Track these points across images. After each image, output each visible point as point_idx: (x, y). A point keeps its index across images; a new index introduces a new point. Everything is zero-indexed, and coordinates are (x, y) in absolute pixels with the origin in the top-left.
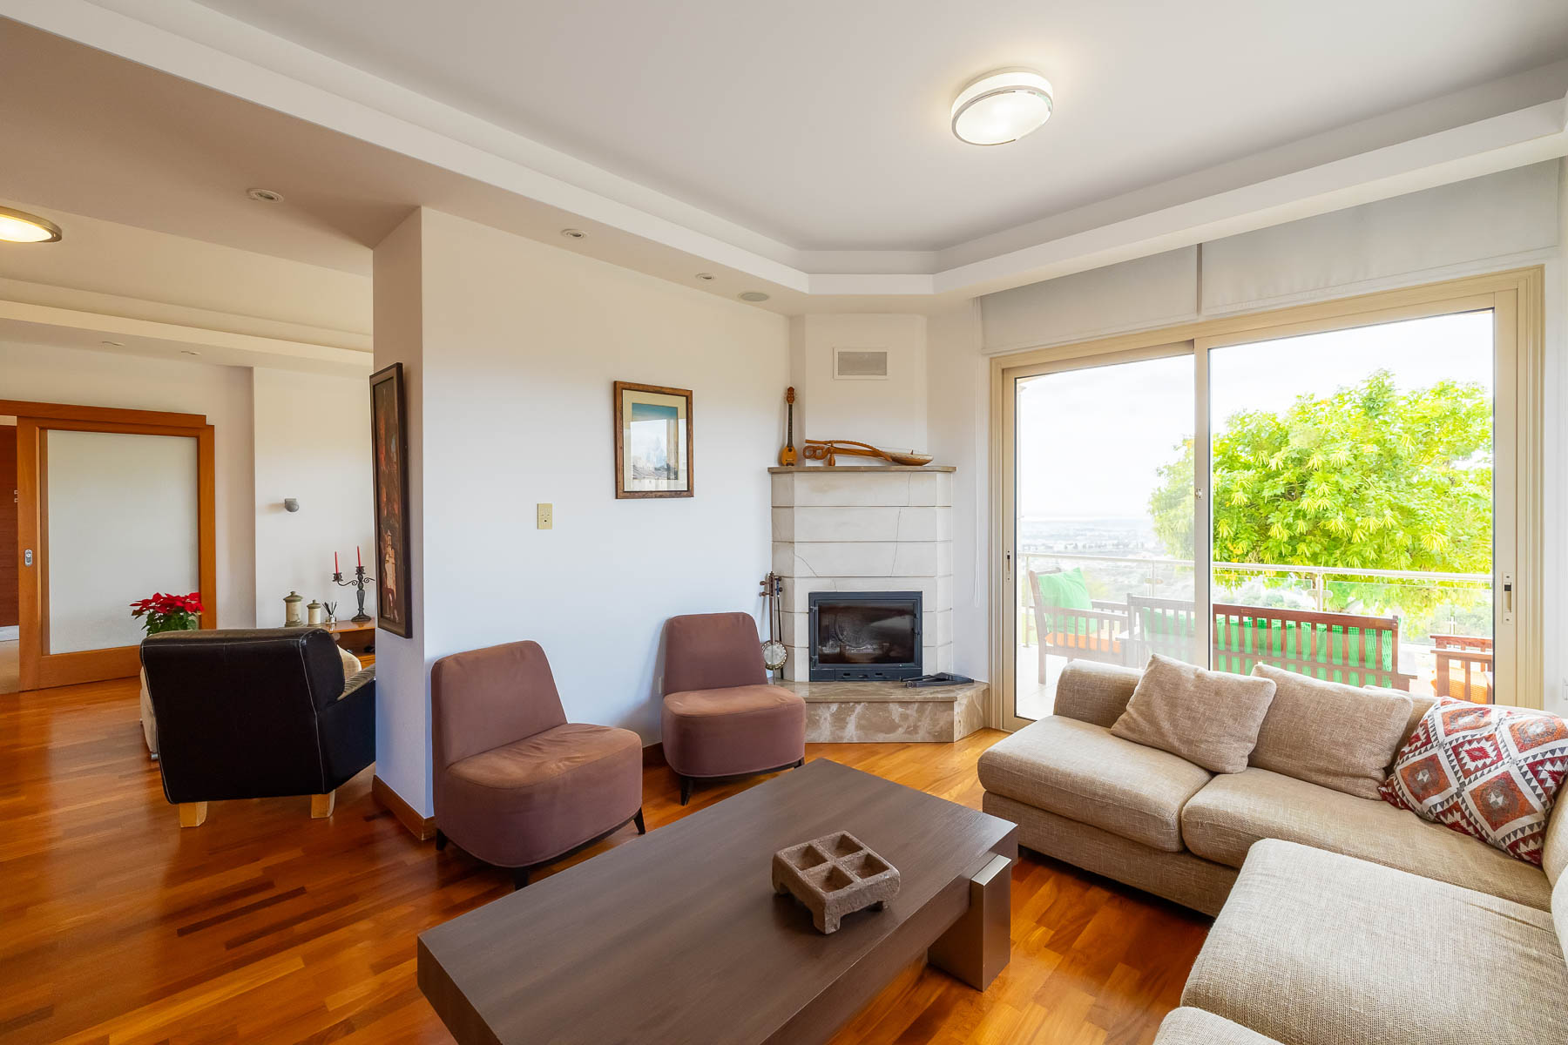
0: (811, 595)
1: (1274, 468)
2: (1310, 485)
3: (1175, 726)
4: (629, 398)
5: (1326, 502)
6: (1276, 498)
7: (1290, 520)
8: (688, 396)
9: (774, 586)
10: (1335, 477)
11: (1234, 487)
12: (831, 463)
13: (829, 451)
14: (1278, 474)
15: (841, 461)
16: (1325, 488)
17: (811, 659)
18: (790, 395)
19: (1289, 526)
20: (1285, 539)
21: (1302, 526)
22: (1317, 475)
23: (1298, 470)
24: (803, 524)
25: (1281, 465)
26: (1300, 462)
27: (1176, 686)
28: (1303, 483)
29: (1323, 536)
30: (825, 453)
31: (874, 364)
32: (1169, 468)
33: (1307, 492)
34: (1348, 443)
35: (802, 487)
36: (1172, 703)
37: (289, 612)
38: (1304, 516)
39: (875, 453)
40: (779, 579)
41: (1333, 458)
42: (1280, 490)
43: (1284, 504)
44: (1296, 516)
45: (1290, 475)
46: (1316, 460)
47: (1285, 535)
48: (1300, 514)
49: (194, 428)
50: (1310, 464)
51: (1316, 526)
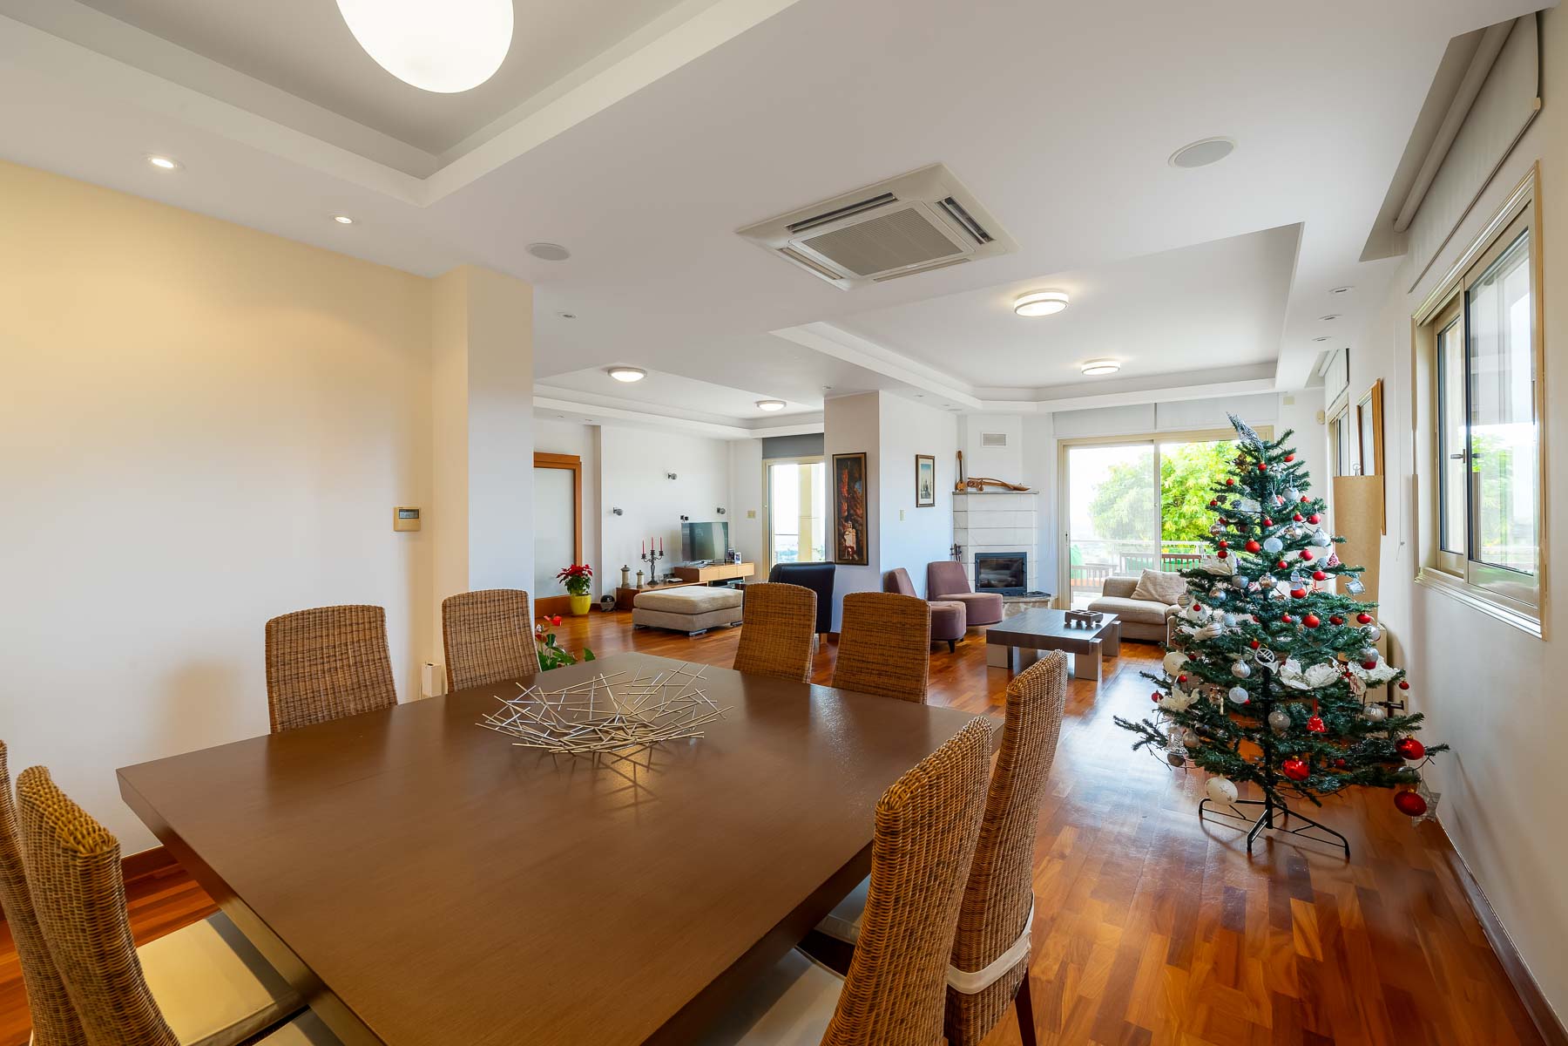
0: (976, 554)
1: (1167, 487)
2: (1188, 497)
3: (1156, 592)
4: (921, 461)
5: (1196, 508)
6: (1168, 505)
7: (1176, 519)
8: (933, 458)
9: (957, 550)
10: (1202, 493)
11: (1144, 499)
12: (981, 489)
13: (981, 483)
14: (1169, 490)
15: (986, 489)
16: (1196, 499)
17: (976, 586)
18: (960, 455)
19: (1176, 523)
20: (1174, 531)
21: (1183, 523)
22: (1191, 492)
23: (1180, 488)
24: (973, 520)
25: (1171, 486)
26: (1181, 483)
27: (1156, 578)
28: (1183, 496)
29: (1195, 529)
30: (979, 484)
31: (1000, 440)
32: (1100, 485)
33: (1186, 502)
34: (1207, 474)
35: (973, 501)
36: (1155, 584)
37: (624, 577)
38: (1184, 517)
39: (1004, 485)
40: (959, 547)
41: (1200, 481)
42: (1171, 501)
43: (1172, 509)
44: (1179, 517)
45: (1176, 492)
46: (1191, 482)
47: (1174, 528)
48: (1182, 515)
49: (570, 464)
50: (1187, 485)
51: (1191, 523)
